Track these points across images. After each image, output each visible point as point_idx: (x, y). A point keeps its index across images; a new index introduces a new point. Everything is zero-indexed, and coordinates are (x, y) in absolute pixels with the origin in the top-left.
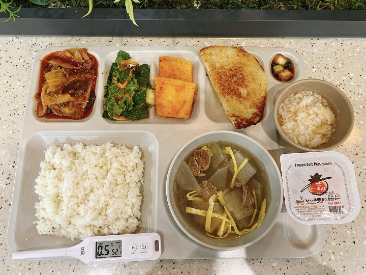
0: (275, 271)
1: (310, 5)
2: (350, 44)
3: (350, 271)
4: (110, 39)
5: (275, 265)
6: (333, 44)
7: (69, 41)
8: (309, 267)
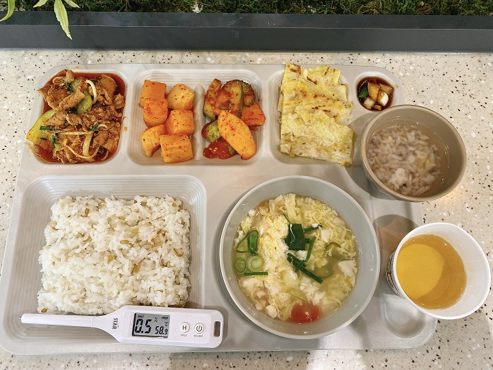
0: (290, 368)
1: (346, 9)
2: (401, 61)
3: (394, 366)
4: (79, 52)
5: (290, 359)
6: (379, 61)
7: (23, 55)
8: (337, 361)
